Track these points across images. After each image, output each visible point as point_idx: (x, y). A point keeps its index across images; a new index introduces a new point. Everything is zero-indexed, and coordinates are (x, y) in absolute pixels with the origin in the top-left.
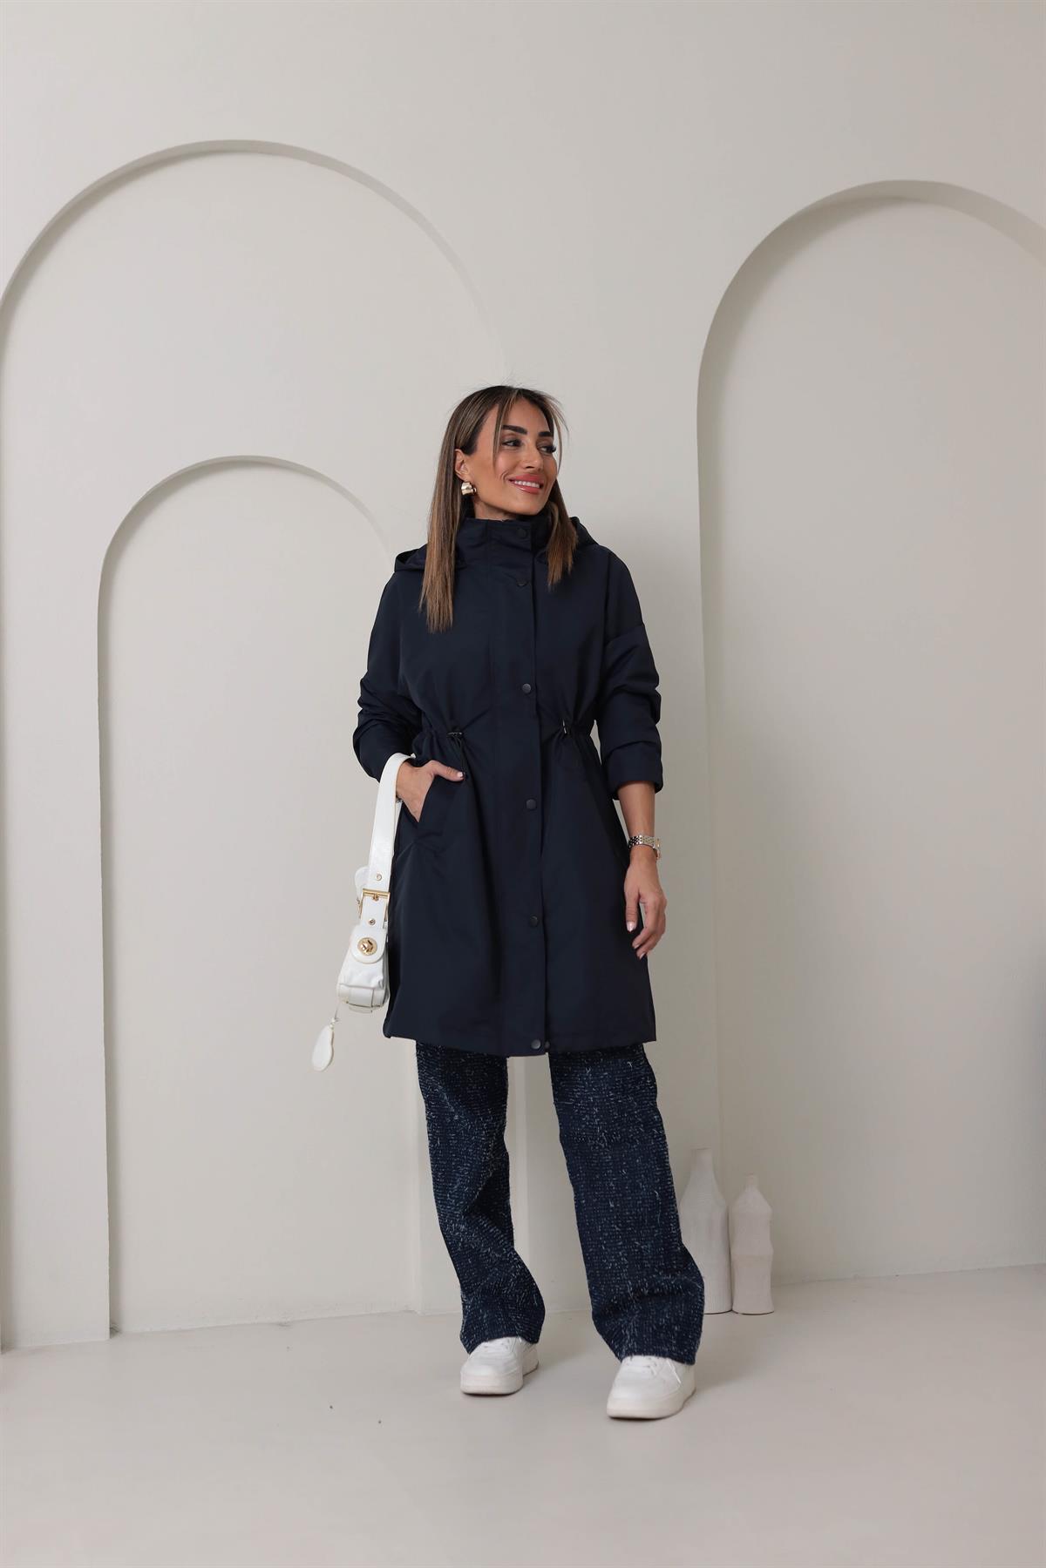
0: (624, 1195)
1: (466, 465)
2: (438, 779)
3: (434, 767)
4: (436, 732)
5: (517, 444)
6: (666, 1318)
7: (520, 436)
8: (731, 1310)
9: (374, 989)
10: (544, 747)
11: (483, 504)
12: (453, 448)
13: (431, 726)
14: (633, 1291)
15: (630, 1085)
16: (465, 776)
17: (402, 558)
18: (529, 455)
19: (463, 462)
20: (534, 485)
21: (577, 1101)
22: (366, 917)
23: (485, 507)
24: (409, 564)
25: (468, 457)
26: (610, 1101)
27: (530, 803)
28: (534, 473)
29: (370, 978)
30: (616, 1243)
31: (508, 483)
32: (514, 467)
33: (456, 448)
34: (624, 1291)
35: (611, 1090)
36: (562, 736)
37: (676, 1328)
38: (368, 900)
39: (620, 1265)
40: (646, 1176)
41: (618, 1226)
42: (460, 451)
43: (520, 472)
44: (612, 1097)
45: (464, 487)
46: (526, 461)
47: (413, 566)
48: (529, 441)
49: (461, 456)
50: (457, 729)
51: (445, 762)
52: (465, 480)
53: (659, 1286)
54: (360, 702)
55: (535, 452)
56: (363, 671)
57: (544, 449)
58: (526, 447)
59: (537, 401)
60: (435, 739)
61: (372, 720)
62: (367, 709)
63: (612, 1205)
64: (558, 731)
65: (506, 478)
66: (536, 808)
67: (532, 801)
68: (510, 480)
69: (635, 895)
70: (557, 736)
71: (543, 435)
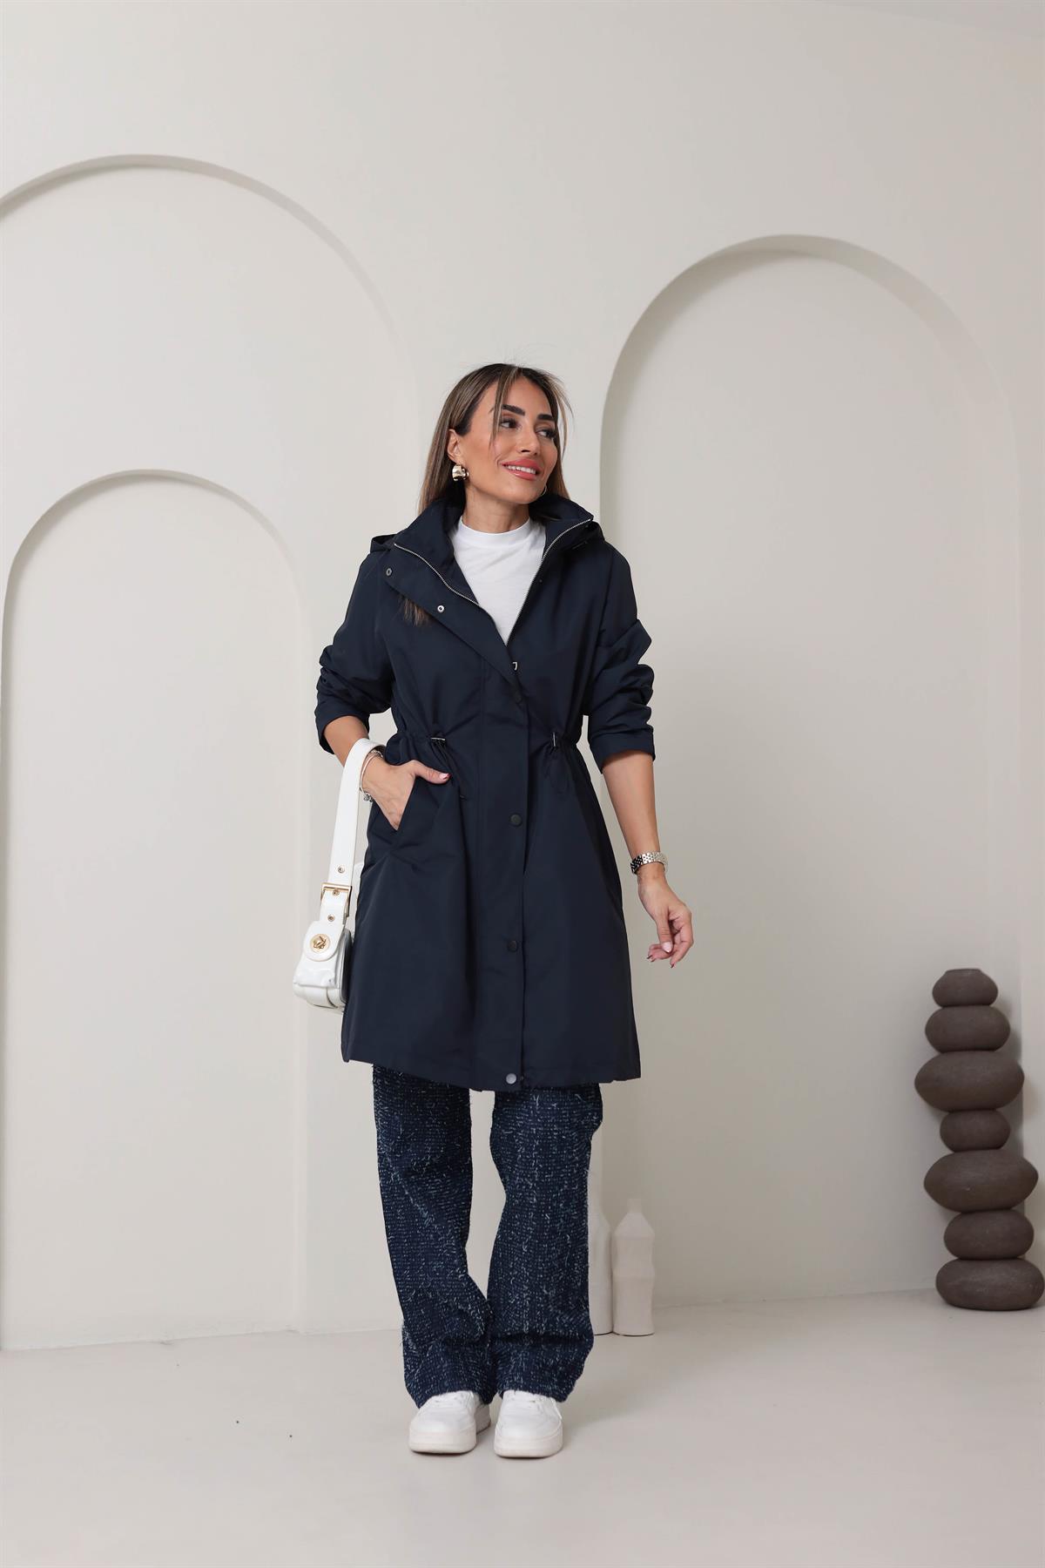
1: (459, 446)
3: (414, 767)
5: (513, 425)
7: (516, 416)
8: (612, 1332)
9: (327, 988)
10: (532, 758)
11: (475, 489)
12: (446, 427)
15: (575, 1120)
16: (451, 778)
17: (380, 541)
18: (526, 438)
19: (456, 444)
20: (529, 470)
21: (519, 1129)
23: (476, 492)
25: (461, 438)
26: (552, 1135)
27: (514, 819)
28: (530, 457)
29: (321, 977)
31: (502, 468)
32: (510, 450)
33: (450, 427)
35: (557, 1123)
36: (551, 748)
37: (561, 1368)
41: (527, 1269)
42: (453, 431)
43: (515, 457)
44: (556, 1131)
45: (454, 470)
46: (522, 445)
48: (526, 422)
49: (454, 437)
50: (440, 734)
51: (428, 764)
52: (457, 462)
55: (533, 436)
57: (543, 434)
58: (523, 430)
59: (539, 381)
63: (525, 1250)
64: (547, 743)
65: (501, 462)
66: (520, 825)
67: (517, 816)
68: (505, 465)
69: (666, 913)
70: (545, 748)
71: (542, 417)
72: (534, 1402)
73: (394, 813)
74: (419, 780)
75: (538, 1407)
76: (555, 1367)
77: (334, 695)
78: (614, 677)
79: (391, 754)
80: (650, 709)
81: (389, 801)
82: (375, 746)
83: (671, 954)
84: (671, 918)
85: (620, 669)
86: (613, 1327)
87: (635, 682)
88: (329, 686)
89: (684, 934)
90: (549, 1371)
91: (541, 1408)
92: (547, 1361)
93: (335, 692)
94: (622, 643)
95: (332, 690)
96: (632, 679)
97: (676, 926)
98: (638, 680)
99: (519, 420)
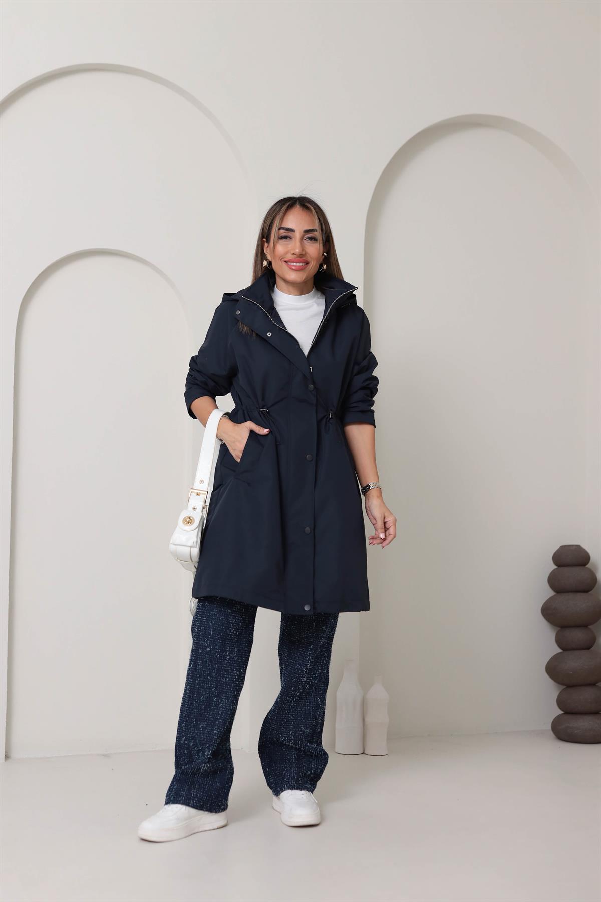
3: (250, 425)
7: (289, 233)
8: (364, 753)
9: (191, 547)
10: (319, 422)
16: (271, 432)
18: (295, 245)
20: (301, 264)
22: (191, 506)
25: (269, 245)
32: (287, 252)
36: (328, 419)
38: (194, 495)
39: (289, 739)
42: (265, 241)
43: (292, 257)
46: (292, 250)
48: (297, 235)
49: (266, 244)
50: (265, 407)
51: (258, 423)
55: (299, 244)
58: (294, 240)
64: (326, 416)
65: (283, 260)
66: (312, 460)
67: (310, 455)
68: (286, 262)
69: (383, 517)
70: (325, 419)
71: (307, 231)
73: (237, 450)
74: (252, 432)
77: (197, 385)
78: (358, 381)
79: (234, 417)
80: (374, 401)
81: (234, 442)
82: (224, 413)
83: (384, 540)
84: (386, 520)
85: (363, 377)
87: (370, 384)
88: (195, 379)
89: (391, 530)
93: (199, 383)
94: (365, 363)
95: (196, 381)
96: (368, 382)
97: (387, 526)
98: (371, 383)
99: (291, 235)
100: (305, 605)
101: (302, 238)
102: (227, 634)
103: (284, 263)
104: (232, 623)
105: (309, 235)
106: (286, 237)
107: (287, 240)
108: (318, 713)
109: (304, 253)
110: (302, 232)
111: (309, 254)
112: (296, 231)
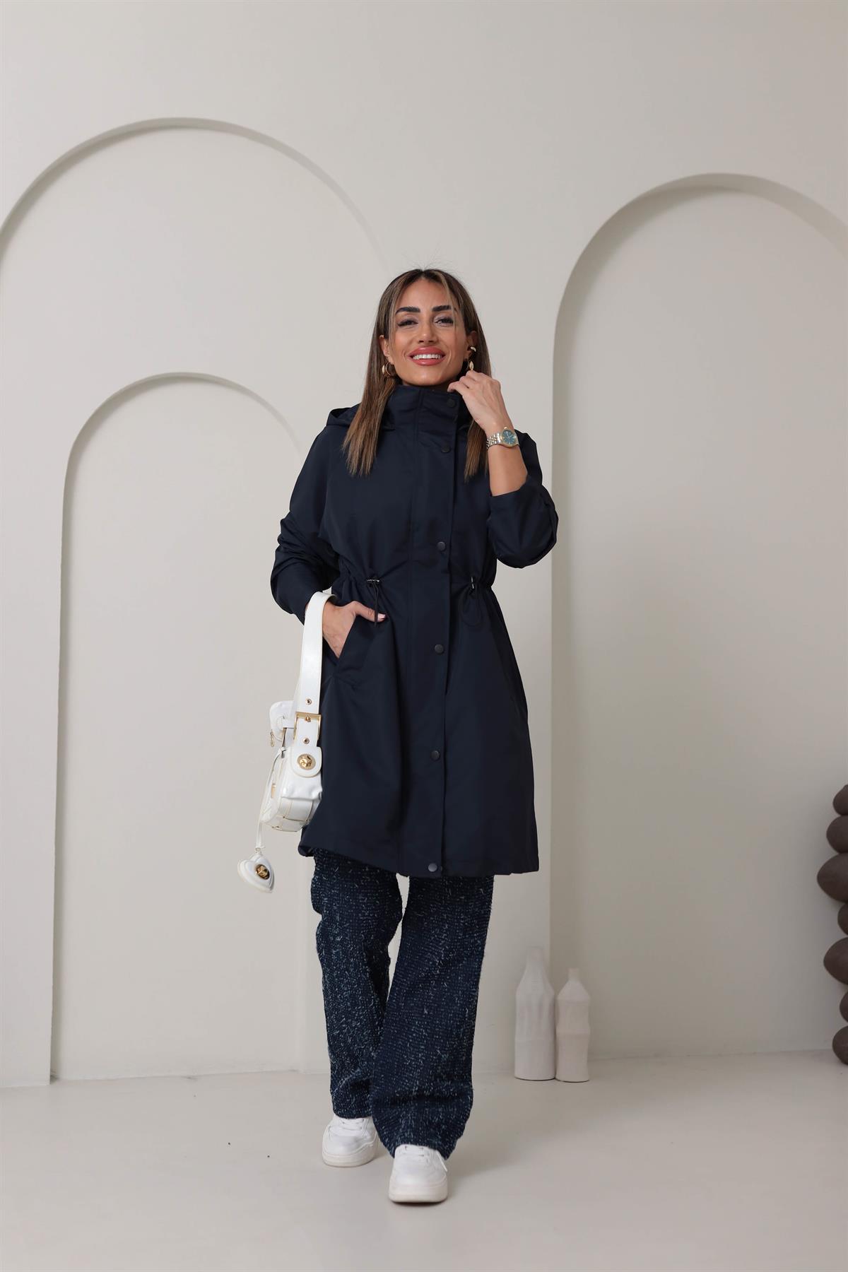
0: (439, 1006)
2: (359, 619)
4: (354, 578)
6: (439, 1118)
10: (454, 598)
13: (349, 572)
14: (417, 1091)
16: (386, 619)
17: (336, 413)
22: (300, 736)
24: (339, 418)
26: (459, 922)
27: (438, 648)
29: (311, 790)
30: (419, 1045)
34: (409, 1088)
36: (471, 590)
37: (444, 1127)
38: (302, 721)
40: (463, 993)
41: (426, 1032)
43: (416, 346)
44: (462, 919)
47: (344, 421)
48: (422, 317)
50: (375, 577)
51: (368, 605)
53: (440, 1091)
54: (280, 540)
56: (284, 511)
60: (353, 583)
61: (291, 558)
62: (286, 546)
63: (426, 1012)
64: (466, 586)
65: (406, 354)
66: (443, 652)
67: (441, 647)
68: (411, 357)
70: (465, 590)
71: (438, 309)
72: (423, 1156)
75: (427, 1161)
76: (438, 1125)
86: (555, 1074)
90: (434, 1129)
91: (429, 1161)
92: (432, 1118)
99: (416, 318)
100: (431, 863)
101: (432, 319)
102: (359, 919)
103: (409, 360)
104: (364, 904)
105: (442, 315)
106: (409, 323)
107: (411, 326)
108: (462, 1030)
109: (434, 339)
110: (431, 313)
111: (442, 341)
112: (421, 311)
